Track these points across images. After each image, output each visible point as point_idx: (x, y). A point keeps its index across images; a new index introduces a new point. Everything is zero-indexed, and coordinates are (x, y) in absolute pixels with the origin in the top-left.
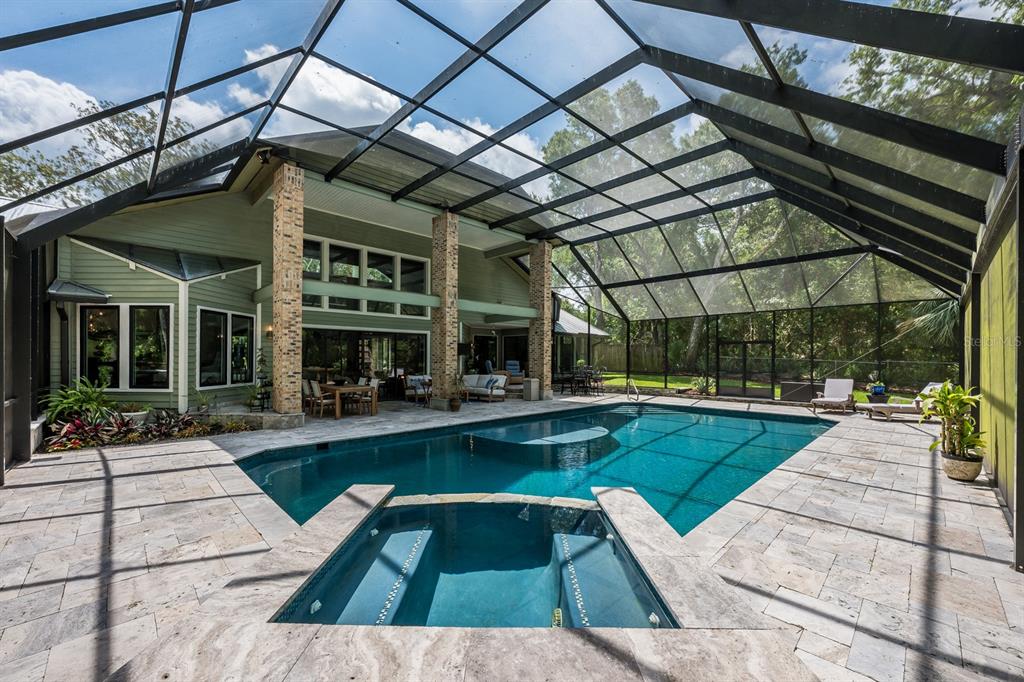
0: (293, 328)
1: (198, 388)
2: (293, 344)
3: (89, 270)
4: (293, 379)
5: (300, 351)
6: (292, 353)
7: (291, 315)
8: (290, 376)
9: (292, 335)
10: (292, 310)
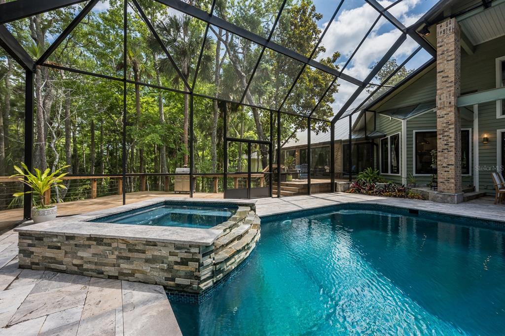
0: (446, 134)
1: (414, 174)
2: (446, 145)
3: (385, 126)
4: (447, 169)
5: (453, 149)
6: (446, 151)
7: (445, 125)
8: (444, 167)
9: (445, 138)
10: (445, 121)
